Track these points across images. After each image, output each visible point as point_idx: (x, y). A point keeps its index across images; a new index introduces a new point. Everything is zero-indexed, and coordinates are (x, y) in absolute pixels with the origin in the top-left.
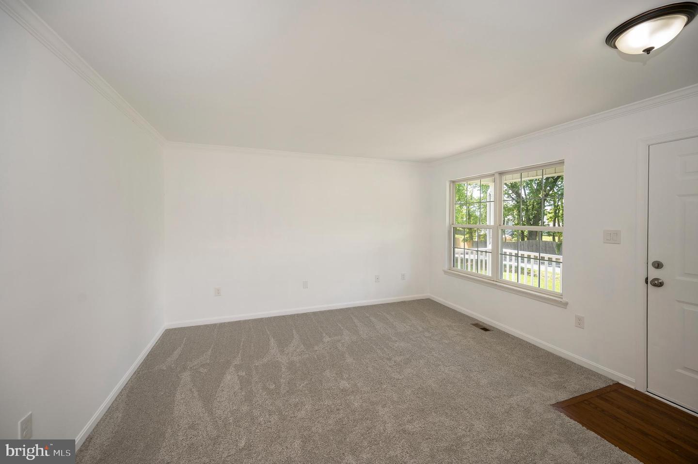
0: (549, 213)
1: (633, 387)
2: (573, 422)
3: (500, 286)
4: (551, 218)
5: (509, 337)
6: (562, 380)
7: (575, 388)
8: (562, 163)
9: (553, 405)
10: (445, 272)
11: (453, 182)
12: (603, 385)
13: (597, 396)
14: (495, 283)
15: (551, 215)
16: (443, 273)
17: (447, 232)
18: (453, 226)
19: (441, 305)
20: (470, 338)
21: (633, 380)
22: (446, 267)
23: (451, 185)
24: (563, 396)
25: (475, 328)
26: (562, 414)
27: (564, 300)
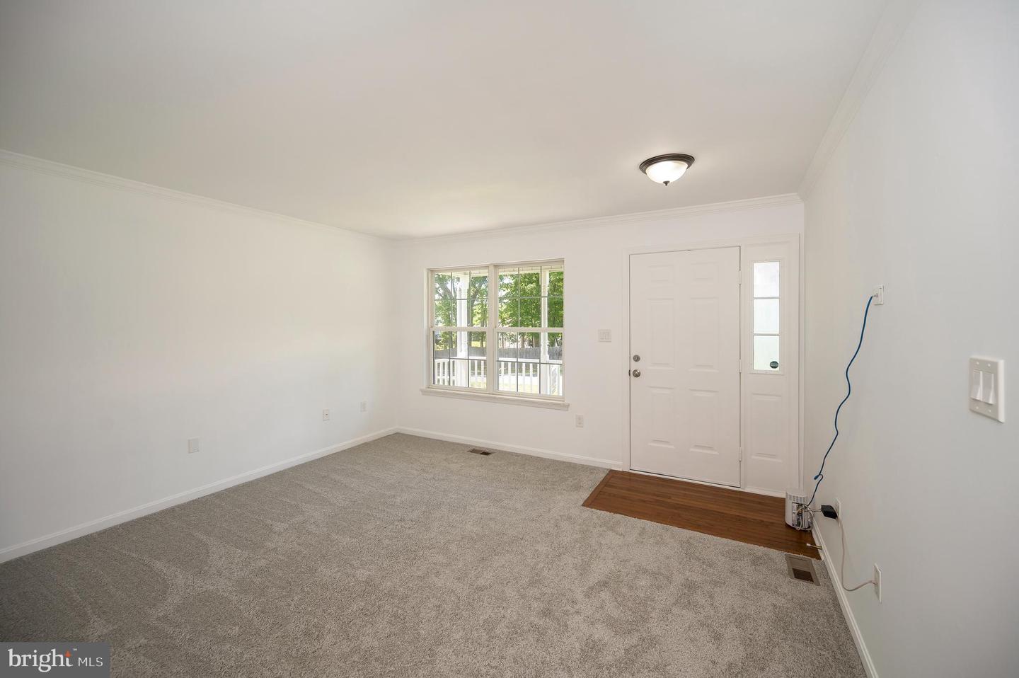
0: (478, 313)
1: (621, 470)
2: (603, 512)
3: (501, 399)
4: (479, 319)
5: (512, 455)
6: (576, 481)
7: (588, 486)
8: (562, 261)
9: (583, 505)
10: (424, 392)
11: (432, 271)
12: (603, 475)
13: (605, 486)
14: (491, 396)
15: (480, 316)
16: (421, 393)
17: (425, 337)
18: (432, 330)
19: (419, 438)
20: (477, 466)
21: (620, 463)
22: (424, 387)
23: (430, 275)
24: (585, 495)
25: (474, 455)
26: (593, 509)
27: (566, 402)
